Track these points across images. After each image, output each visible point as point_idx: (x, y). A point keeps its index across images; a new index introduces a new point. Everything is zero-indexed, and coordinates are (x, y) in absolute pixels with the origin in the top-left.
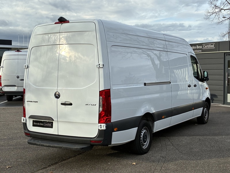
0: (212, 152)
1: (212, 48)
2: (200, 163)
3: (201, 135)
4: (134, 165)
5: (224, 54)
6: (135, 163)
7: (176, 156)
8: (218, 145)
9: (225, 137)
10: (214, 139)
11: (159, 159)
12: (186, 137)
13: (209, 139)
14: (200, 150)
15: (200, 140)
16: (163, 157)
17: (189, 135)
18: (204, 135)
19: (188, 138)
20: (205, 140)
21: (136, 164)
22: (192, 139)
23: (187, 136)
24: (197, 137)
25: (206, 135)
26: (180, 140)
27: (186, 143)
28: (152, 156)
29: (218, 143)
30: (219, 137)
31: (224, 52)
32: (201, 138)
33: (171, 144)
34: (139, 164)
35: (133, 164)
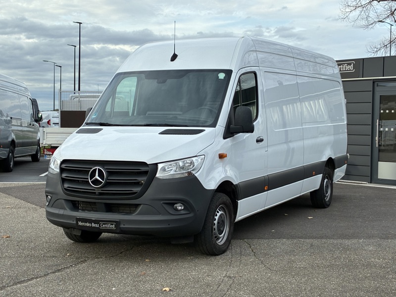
0: (333, 269)
1: (350, 70)
2: (305, 289)
3: (316, 238)
4: (165, 292)
5: (374, 82)
6: (167, 289)
7: (258, 276)
8: (347, 256)
9: (365, 240)
10: (340, 245)
11: (221, 280)
12: (285, 240)
13: (332, 244)
14: (309, 264)
15: (312, 245)
16: (230, 277)
17: (292, 237)
18: (322, 238)
19: (288, 242)
20: (322, 247)
21: (170, 290)
22: (296, 244)
23: (288, 239)
24: (308, 241)
25: (327, 237)
26: (272, 246)
27: (283, 251)
28: (208, 276)
29: (348, 252)
30: (351, 241)
31: (373, 80)
32: (316, 242)
33: (253, 254)
34: (177, 290)
35: (164, 289)
